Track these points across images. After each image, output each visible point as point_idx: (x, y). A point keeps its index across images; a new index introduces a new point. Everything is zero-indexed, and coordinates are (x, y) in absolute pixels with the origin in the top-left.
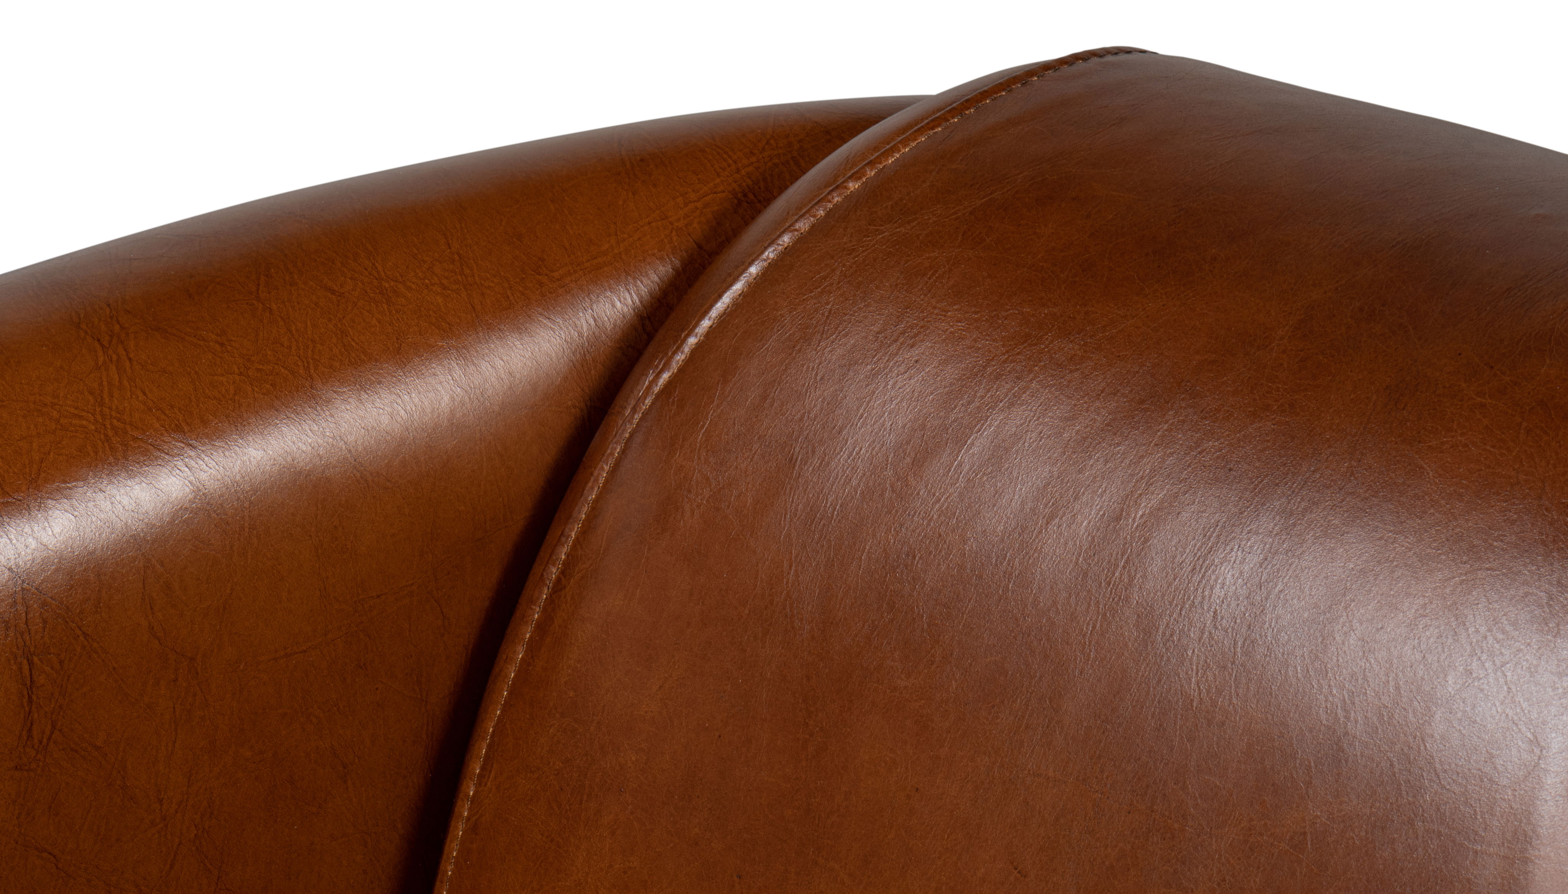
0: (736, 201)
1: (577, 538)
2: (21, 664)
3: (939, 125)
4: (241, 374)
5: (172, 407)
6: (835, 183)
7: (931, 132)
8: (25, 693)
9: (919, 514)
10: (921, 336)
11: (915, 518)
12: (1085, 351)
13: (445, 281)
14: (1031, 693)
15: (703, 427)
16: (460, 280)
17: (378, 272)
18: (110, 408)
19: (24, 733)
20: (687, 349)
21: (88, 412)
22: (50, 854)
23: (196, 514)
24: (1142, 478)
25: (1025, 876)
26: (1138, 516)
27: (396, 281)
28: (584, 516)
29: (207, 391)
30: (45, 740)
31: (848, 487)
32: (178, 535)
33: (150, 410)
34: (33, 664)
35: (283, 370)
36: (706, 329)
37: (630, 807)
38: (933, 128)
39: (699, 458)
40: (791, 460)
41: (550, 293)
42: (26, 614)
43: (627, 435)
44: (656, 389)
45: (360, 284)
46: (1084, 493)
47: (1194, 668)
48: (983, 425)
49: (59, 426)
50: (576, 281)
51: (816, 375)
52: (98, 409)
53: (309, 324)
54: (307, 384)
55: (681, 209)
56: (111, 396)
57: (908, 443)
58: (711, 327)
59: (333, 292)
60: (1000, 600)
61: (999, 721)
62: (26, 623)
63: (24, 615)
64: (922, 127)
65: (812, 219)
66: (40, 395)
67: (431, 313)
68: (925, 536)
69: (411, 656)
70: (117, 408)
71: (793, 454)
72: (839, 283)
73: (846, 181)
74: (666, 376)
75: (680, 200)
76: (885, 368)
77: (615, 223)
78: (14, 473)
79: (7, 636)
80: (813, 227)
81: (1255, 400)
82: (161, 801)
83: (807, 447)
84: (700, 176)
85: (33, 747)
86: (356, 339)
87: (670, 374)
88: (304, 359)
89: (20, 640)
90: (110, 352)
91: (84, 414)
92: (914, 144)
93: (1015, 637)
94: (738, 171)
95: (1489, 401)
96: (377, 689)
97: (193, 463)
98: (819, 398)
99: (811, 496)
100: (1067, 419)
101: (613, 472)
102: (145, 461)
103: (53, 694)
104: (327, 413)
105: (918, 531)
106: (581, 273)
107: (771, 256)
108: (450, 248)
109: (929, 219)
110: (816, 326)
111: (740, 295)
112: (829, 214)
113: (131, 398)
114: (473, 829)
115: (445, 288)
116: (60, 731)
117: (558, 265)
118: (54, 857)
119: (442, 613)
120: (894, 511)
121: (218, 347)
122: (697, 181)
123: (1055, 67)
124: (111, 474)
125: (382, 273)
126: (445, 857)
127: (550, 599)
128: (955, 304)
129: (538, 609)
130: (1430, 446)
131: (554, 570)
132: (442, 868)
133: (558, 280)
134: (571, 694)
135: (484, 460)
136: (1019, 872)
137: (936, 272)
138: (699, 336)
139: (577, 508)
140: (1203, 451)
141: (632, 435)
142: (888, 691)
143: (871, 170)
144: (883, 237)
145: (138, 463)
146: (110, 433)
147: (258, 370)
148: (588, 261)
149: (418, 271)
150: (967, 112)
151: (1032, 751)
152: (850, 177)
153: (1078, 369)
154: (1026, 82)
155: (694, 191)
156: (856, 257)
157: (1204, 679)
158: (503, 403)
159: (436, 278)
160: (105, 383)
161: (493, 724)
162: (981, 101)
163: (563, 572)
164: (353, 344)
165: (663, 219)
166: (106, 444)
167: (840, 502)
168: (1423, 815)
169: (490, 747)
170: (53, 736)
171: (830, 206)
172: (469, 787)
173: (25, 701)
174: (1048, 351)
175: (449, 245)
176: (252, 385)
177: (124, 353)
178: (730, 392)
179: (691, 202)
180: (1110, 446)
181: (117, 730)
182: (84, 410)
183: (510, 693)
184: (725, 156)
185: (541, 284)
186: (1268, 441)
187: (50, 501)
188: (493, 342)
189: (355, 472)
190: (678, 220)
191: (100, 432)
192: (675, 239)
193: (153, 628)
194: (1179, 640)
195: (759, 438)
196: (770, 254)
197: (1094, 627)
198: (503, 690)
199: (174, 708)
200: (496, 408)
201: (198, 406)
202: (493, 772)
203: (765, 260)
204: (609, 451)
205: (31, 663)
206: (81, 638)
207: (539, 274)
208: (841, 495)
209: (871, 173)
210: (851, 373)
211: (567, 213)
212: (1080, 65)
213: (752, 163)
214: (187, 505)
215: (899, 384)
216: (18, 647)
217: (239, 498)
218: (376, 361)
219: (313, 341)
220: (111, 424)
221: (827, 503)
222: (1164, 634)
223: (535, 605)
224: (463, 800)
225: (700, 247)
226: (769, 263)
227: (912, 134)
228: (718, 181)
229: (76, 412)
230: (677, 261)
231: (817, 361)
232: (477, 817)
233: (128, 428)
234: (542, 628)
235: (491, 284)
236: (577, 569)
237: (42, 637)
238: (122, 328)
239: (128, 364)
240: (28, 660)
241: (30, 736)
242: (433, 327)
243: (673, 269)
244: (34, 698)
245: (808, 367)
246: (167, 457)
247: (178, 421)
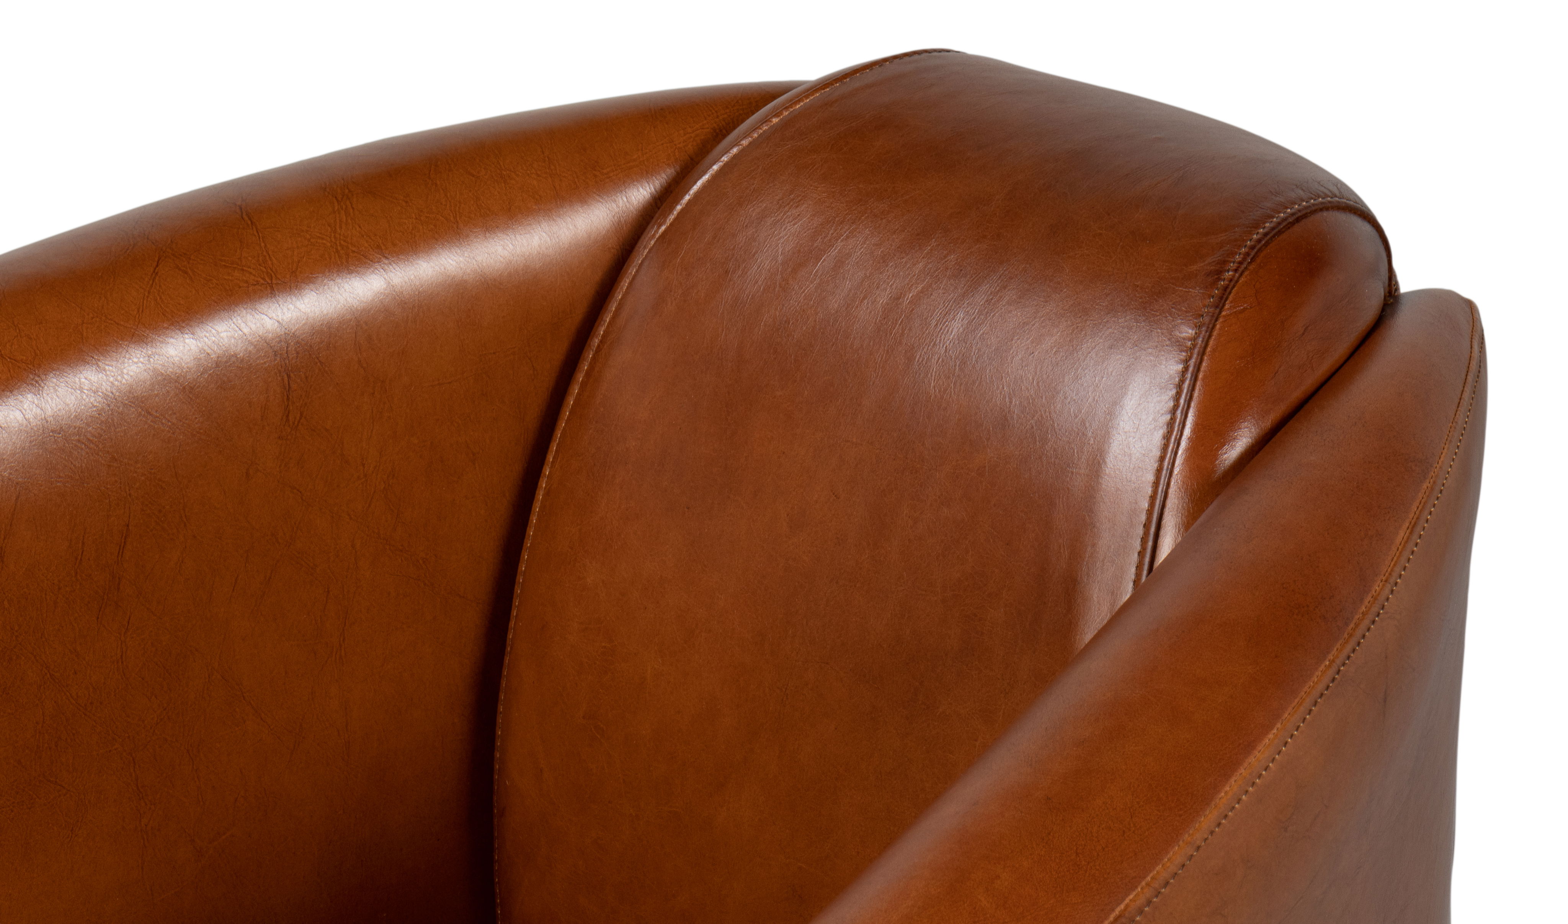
0: (715, 134)
1: (610, 321)
2: (283, 376)
3: (828, 87)
4: (416, 219)
5: (375, 235)
6: (766, 120)
7: (823, 92)
8: (285, 394)
9: (793, 299)
10: (802, 202)
11: (791, 301)
12: (891, 208)
13: (539, 173)
14: (847, 396)
15: (680, 255)
16: (548, 171)
17: (500, 166)
18: (340, 234)
19: (284, 417)
20: (675, 213)
21: (327, 236)
22: (298, 490)
23: (387, 296)
24: (914, 276)
25: (839, 498)
26: (910, 296)
27: (510, 171)
28: (614, 309)
29: (396, 227)
30: (296, 423)
31: (756, 285)
32: (376, 308)
33: (363, 236)
34: (290, 377)
35: (441, 217)
36: (687, 201)
37: (631, 472)
38: (824, 89)
39: (677, 272)
40: (726, 271)
41: (601, 181)
42: (287, 348)
43: (640, 262)
44: (657, 236)
45: (489, 172)
46: (882, 285)
47: (933, 378)
48: (831, 249)
49: (310, 243)
50: (616, 175)
51: (744, 224)
52: (333, 235)
53: (458, 192)
54: (455, 226)
55: (682, 137)
56: (341, 227)
57: (790, 260)
58: (689, 200)
59: (473, 176)
60: (833, 345)
61: (829, 412)
62: (287, 353)
63: (286, 348)
64: (818, 88)
65: (750, 139)
66: (300, 226)
67: (530, 189)
68: (795, 311)
69: (514, 391)
70: (344, 234)
71: (728, 269)
72: (761, 172)
73: (771, 118)
74: (663, 228)
75: (682, 132)
76: (781, 219)
77: (642, 144)
78: (283, 267)
79: (276, 360)
80: (750, 143)
81: (979, 233)
82: (363, 465)
83: (736, 264)
84: (694, 119)
85: (289, 426)
86: (485, 202)
87: (665, 226)
88: (454, 212)
89: (283, 363)
90: (342, 204)
91: (324, 237)
92: (812, 98)
93: (840, 365)
94: (718, 117)
95: (1105, 232)
96: (493, 409)
97: (386, 267)
98: (744, 236)
99: (736, 291)
100: (877, 245)
101: (631, 283)
102: (358, 264)
103: (301, 396)
104: (466, 243)
105: (792, 309)
106: (620, 171)
107: (726, 159)
108: (543, 154)
109: (814, 137)
110: (746, 197)
111: (706, 182)
112: (759, 136)
113: (352, 229)
114: (547, 493)
115: (538, 176)
116: (305, 418)
117: (606, 166)
118: (301, 492)
119: (533, 366)
120: (780, 298)
121: (404, 204)
122: (692, 122)
123: (900, 57)
124: (338, 271)
125: (503, 166)
126: (532, 512)
127: (594, 358)
128: (823, 184)
129: (587, 364)
130: (1069, 256)
131: (597, 341)
132: (531, 518)
133: (606, 174)
134: (602, 409)
135: (559, 275)
136: (835, 496)
137: (814, 166)
138: (682, 204)
139: (611, 305)
140: (948, 260)
141: (642, 262)
142: (771, 398)
143: (786, 112)
144: (788, 148)
145: (355, 265)
146: (339, 248)
147: (427, 217)
148: (624, 164)
149: (523, 166)
150: (845, 81)
151: (846, 428)
152: (774, 116)
153: (885, 218)
154: (882, 65)
155: (690, 127)
156: (771, 159)
157: (937, 385)
158: (570, 243)
159: (534, 170)
160: (338, 221)
161: (560, 432)
162: (854, 75)
163: (601, 342)
164: (483, 205)
165: (671, 142)
166: (336, 254)
167: (751, 294)
168: (1046, 454)
169: (558, 444)
170: (301, 421)
171: (761, 131)
172: (546, 470)
173: (285, 398)
174: (870, 209)
175: (543, 152)
176: (422, 225)
177: (350, 205)
178: (696, 235)
179: (688, 133)
180: (898, 259)
181: (338, 420)
182: (324, 235)
183: (570, 413)
184: (711, 108)
185: (595, 176)
186: (983, 255)
187: (302, 284)
188: (566, 208)
189: (481, 277)
190: (680, 143)
191: (333, 248)
192: (677, 154)
193: (360, 361)
194: (926, 363)
195: (710, 260)
196: (725, 159)
197: (882, 359)
198: (566, 412)
199: (372, 410)
200: (567, 246)
201: (391, 235)
202: (559, 460)
203: (722, 162)
204: (630, 271)
205: (289, 377)
206: (318, 364)
207: (595, 170)
208: (752, 290)
209: (786, 113)
210: (763, 223)
211: (614, 137)
212: (916, 57)
213: (726, 113)
214: (382, 291)
215: (789, 228)
216: (282, 367)
217: (412, 289)
218: (496, 215)
219: (460, 202)
220: (340, 243)
221: (744, 294)
222: (918, 360)
223: (586, 361)
224: (543, 478)
225: (692, 159)
226: (724, 164)
227: (812, 92)
228: (705, 122)
229: (320, 236)
230: (678, 167)
231: (745, 216)
232: (549, 486)
233: (350, 245)
234: (588, 374)
235: (566, 175)
236: (608, 339)
237: (296, 362)
238: (350, 191)
239: (351, 210)
240: (287, 375)
241: (288, 420)
242: (530, 198)
243: (675, 171)
244: (291, 397)
245: (740, 220)
246: (371, 263)
247: (379, 243)
